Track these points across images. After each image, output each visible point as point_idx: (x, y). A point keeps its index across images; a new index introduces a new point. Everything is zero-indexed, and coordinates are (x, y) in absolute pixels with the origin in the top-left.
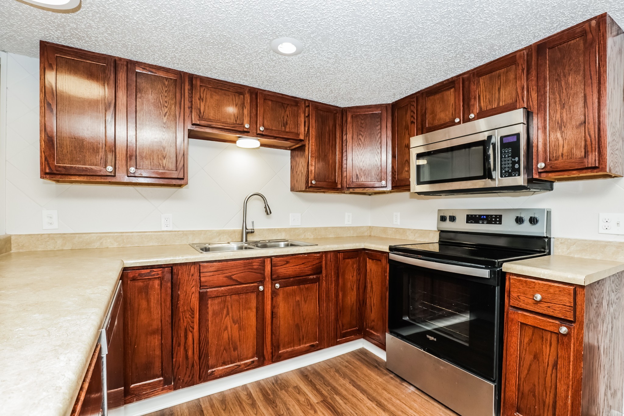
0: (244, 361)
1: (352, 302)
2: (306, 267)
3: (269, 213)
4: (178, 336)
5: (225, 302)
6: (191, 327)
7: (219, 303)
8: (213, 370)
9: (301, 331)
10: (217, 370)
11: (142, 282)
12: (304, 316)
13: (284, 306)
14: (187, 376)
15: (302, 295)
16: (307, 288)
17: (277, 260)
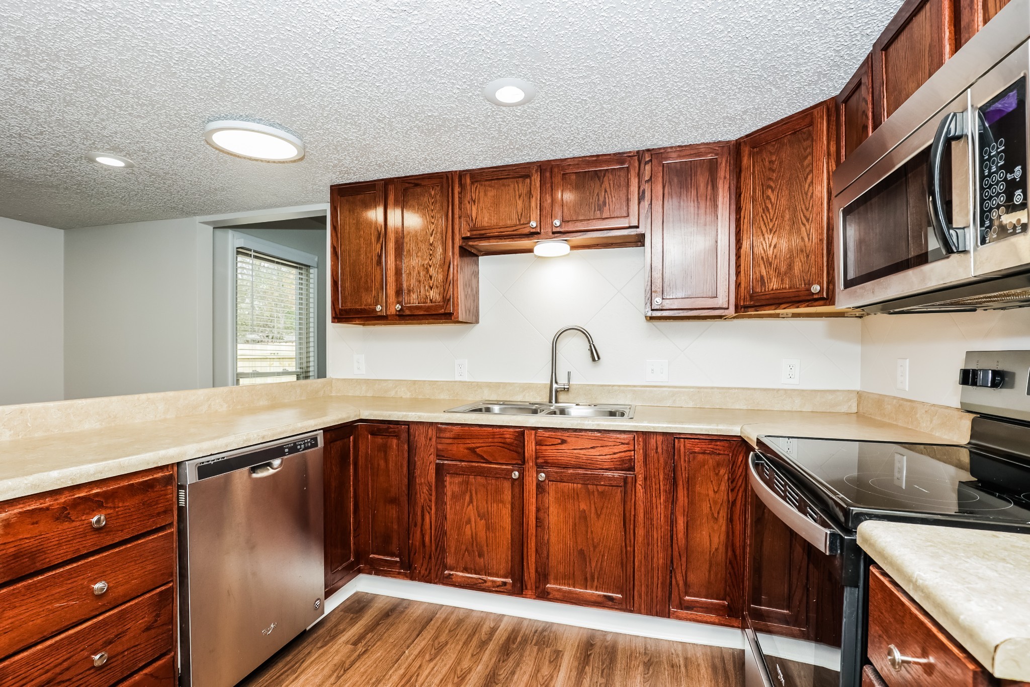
0: (493, 577)
1: (714, 546)
2: (599, 455)
3: (596, 359)
4: (415, 514)
5: (468, 484)
6: (429, 506)
7: (461, 484)
8: (452, 573)
9: (588, 564)
10: (456, 575)
11: (382, 439)
12: (595, 540)
13: (558, 513)
14: (424, 568)
15: (592, 502)
16: (602, 492)
17: (544, 435)
